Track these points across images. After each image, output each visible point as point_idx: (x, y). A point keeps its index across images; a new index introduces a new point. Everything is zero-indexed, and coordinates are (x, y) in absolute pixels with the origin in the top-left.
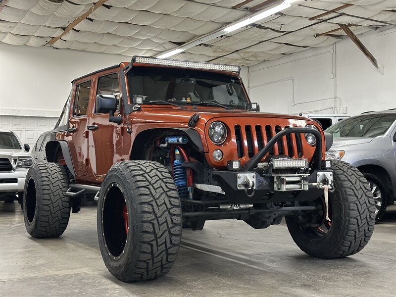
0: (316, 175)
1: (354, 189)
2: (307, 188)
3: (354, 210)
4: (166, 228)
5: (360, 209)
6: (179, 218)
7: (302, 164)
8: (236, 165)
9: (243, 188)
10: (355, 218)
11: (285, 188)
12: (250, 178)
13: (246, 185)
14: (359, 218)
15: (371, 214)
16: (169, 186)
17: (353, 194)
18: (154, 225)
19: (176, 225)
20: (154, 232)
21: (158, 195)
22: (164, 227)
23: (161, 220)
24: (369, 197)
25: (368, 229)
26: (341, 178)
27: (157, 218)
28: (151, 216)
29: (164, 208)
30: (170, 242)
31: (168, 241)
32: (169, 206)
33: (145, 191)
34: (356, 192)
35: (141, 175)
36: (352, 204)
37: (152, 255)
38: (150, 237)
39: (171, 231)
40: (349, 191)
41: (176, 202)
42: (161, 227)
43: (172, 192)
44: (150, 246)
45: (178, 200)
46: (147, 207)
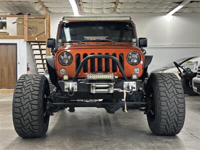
0: (123, 84)
2: (112, 92)
3: (164, 106)
5: (169, 105)
6: (36, 106)
7: (110, 76)
8: (66, 77)
10: (165, 111)
11: (94, 91)
12: (71, 85)
13: (69, 89)
14: (168, 111)
15: (180, 109)
16: (35, 88)
17: (165, 95)
18: (20, 109)
19: (34, 110)
20: (21, 113)
21: (26, 93)
22: (27, 111)
23: (25, 107)
24: (179, 98)
25: (178, 119)
26: (160, 85)
27: (22, 106)
28: (20, 105)
29: (28, 100)
30: (32, 119)
31: (30, 118)
32: (31, 99)
33: (19, 91)
34: (168, 94)
35: (21, 82)
36: (163, 102)
37: (23, 125)
38: (19, 116)
39: (32, 113)
40: (162, 94)
41: (36, 97)
42: (25, 111)
43: (36, 92)
44: (19, 121)
45: (37, 96)
46: (17, 100)
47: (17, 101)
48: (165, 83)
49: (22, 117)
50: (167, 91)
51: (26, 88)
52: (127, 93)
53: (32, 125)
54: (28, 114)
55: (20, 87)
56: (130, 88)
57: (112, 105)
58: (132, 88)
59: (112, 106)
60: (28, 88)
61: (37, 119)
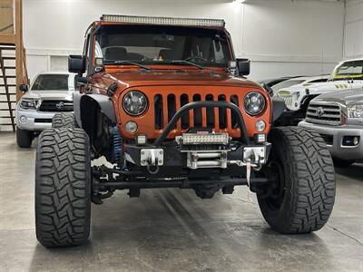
0: (243, 151)
1: (308, 163)
2: (225, 166)
3: (303, 186)
4: (67, 201)
5: (312, 186)
6: (83, 191)
7: (223, 138)
8: (142, 140)
9: (146, 164)
10: (305, 195)
11: (196, 165)
14: (310, 195)
15: (328, 192)
16: (77, 158)
17: (305, 168)
18: (52, 197)
19: (79, 198)
20: (53, 205)
21: (62, 167)
22: (65, 200)
23: (61, 193)
24: (327, 172)
25: (324, 207)
26: (295, 151)
27: (56, 191)
28: (51, 189)
29: (66, 181)
30: (74, 215)
31: (70, 214)
32: (72, 179)
33: (48, 163)
34: (310, 166)
35: (50, 146)
36: (303, 180)
37: (55, 227)
38: (49, 210)
39: (74, 204)
40: (301, 166)
41: (82, 175)
42: (61, 200)
43: (79, 164)
44: (50, 219)
45: (83, 173)
46: (46, 181)
47: (46, 183)
48: (303, 145)
49: (56, 212)
50: (307, 161)
51: (61, 158)
52: (252, 167)
53: (73, 227)
54: (67, 206)
55: (48, 155)
56: (257, 159)
57: (210, 184)
58: (260, 158)
59: (209, 186)
60: (64, 157)
61: (83, 215)
